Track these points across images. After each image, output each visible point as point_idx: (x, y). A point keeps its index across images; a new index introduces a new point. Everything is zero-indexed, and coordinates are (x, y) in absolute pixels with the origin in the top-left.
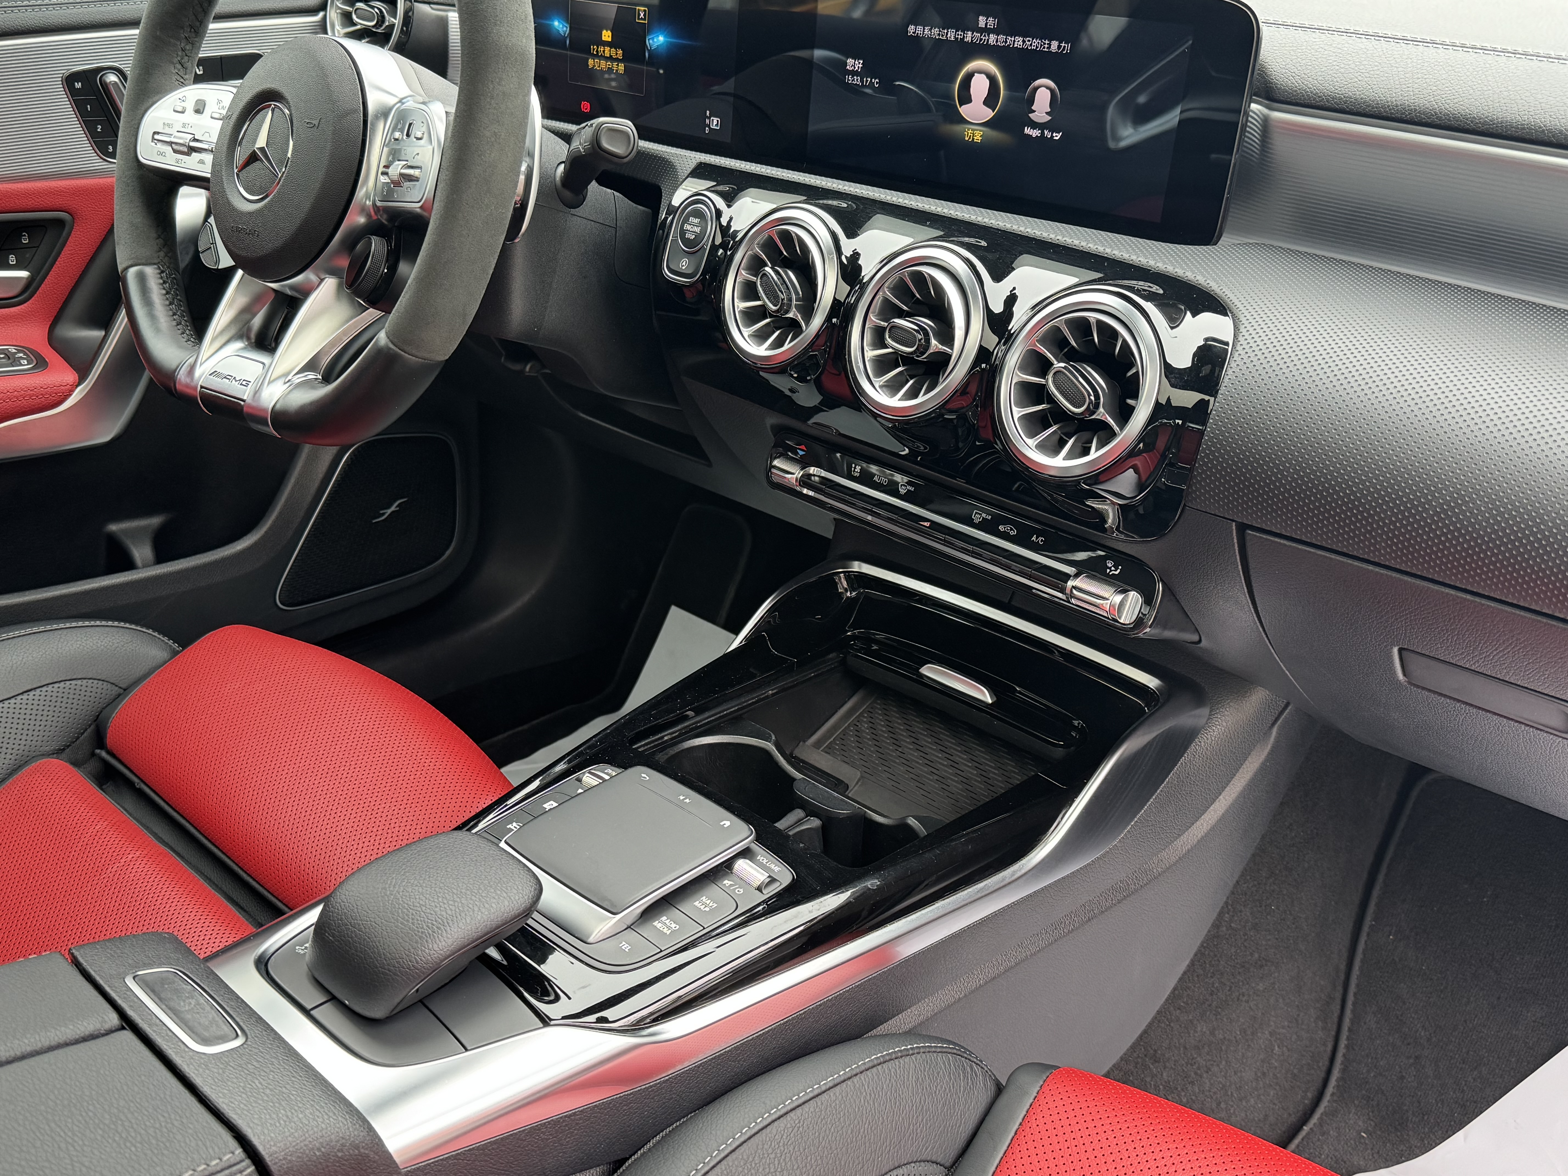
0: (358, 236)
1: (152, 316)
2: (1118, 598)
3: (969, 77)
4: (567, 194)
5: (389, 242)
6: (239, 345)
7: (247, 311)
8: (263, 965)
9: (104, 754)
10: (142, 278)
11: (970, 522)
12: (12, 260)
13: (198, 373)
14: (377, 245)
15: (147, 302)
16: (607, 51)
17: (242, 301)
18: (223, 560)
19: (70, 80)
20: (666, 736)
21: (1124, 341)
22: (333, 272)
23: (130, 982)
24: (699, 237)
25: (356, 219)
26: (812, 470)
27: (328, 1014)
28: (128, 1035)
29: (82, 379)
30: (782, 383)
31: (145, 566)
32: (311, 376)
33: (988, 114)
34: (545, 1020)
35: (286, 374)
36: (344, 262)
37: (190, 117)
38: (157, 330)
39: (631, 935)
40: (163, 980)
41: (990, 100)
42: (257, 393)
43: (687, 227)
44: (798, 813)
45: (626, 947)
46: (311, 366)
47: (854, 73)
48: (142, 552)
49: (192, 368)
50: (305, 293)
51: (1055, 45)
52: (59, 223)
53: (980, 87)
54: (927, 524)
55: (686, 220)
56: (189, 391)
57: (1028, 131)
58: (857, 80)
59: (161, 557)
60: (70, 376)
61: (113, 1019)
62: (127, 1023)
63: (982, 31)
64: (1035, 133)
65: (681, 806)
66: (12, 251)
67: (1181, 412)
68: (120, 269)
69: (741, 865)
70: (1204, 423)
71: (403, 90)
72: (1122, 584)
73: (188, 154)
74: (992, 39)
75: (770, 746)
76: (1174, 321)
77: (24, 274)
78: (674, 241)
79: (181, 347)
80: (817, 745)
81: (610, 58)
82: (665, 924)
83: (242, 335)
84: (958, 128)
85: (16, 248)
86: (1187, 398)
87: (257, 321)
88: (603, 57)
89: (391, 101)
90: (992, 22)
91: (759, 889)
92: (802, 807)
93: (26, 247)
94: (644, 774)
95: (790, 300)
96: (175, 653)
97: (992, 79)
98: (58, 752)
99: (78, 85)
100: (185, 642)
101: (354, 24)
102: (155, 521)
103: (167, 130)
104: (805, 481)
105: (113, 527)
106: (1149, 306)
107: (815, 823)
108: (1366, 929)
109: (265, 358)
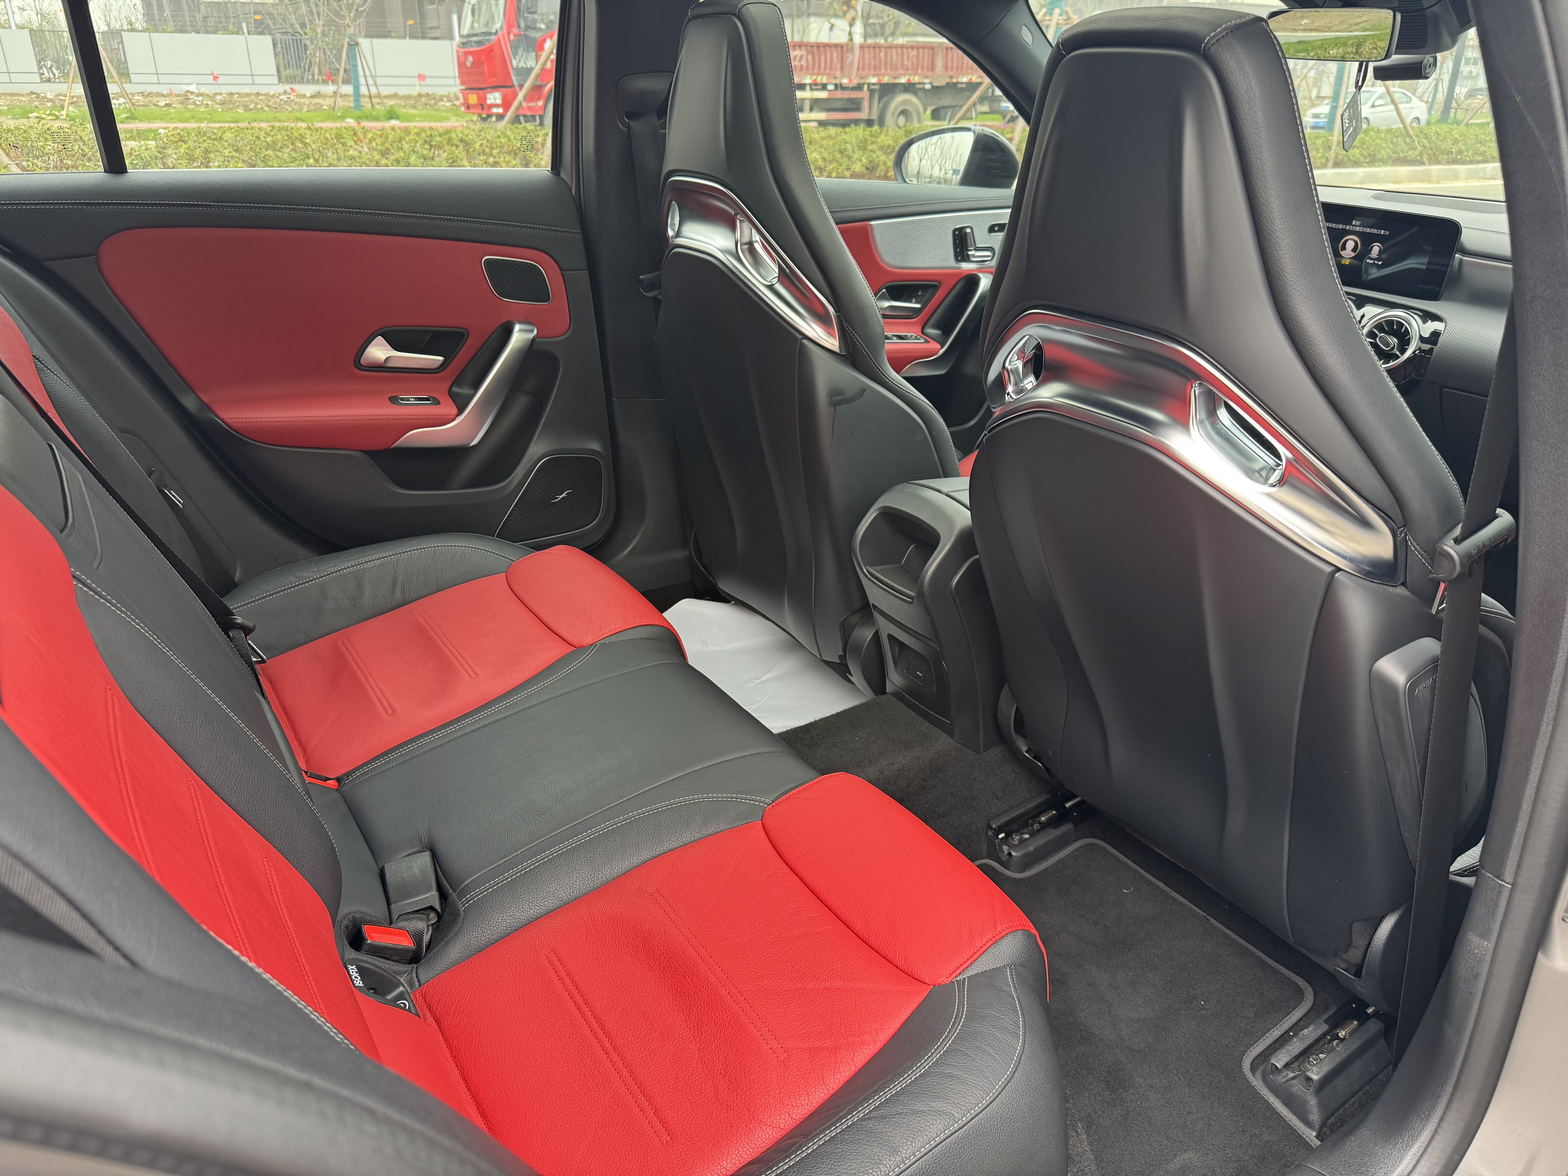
3: (1346, 241)
21: (1406, 328)
33: (1353, 254)
41: (1354, 250)
51: (1383, 232)
53: (1350, 245)
57: (1368, 261)
63: (1353, 226)
64: (1371, 262)
67: (1424, 351)
70: (1431, 355)
74: (1358, 229)
76: (1425, 322)
85: (916, 296)
86: (1427, 347)
90: (1358, 223)
93: (920, 296)
97: (1356, 242)
106: (1415, 316)
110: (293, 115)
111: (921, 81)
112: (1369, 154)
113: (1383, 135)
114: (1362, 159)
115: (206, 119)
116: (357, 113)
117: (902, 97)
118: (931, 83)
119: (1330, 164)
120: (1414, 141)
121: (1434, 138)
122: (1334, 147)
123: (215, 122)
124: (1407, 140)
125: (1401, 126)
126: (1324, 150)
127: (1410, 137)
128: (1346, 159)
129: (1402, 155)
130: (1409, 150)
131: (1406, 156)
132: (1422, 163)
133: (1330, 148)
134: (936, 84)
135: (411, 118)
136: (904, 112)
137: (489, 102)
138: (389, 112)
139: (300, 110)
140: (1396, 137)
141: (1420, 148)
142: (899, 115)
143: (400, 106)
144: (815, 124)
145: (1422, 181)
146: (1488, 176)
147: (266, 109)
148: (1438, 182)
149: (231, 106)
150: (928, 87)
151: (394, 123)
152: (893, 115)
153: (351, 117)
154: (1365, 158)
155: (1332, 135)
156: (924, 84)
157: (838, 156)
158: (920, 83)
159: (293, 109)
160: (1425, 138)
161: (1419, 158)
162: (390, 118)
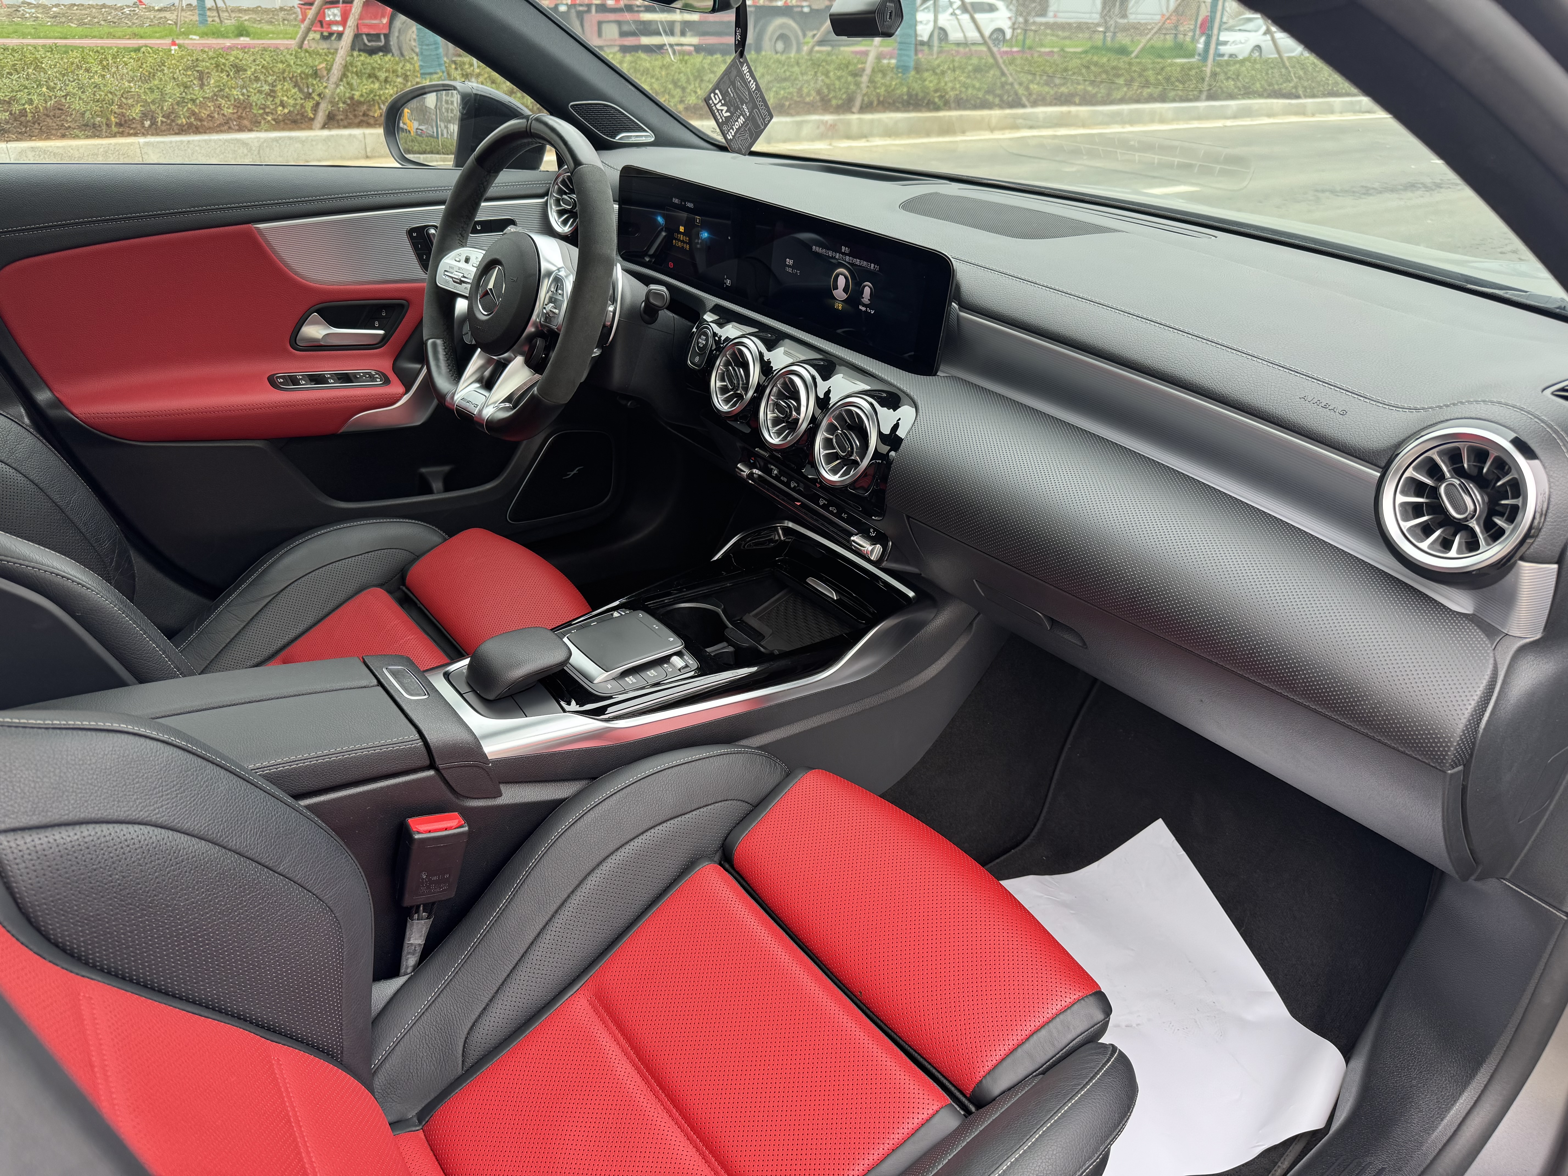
0: (532, 337)
1: (438, 366)
2: (870, 548)
3: (837, 276)
4: (646, 317)
5: (546, 341)
6: (477, 385)
7: (482, 368)
8: (447, 676)
9: (404, 588)
10: (434, 345)
11: (818, 505)
12: (377, 324)
13: (456, 398)
14: (539, 342)
15: (437, 359)
16: (681, 237)
17: (480, 362)
18: (479, 493)
19: (410, 232)
20: (666, 600)
21: (865, 421)
22: (521, 354)
23: (384, 670)
24: (705, 346)
25: (530, 329)
26: (754, 471)
27: (470, 697)
28: (380, 688)
29: (407, 391)
30: (737, 425)
31: (438, 493)
32: (507, 405)
33: (845, 296)
34: (564, 711)
35: (495, 403)
36: (526, 348)
37: (462, 265)
38: (440, 373)
39: (614, 682)
40: (398, 671)
41: (845, 290)
42: (480, 411)
43: (700, 340)
44: (725, 644)
45: (609, 686)
46: (508, 399)
47: (789, 266)
48: (437, 485)
49: (454, 394)
50: (508, 361)
51: (873, 266)
52: (402, 306)
53: (841, 281)
54: (798, 504)
55: (700, 337)
56: (451, 406)
57: (860, 307)
58: (790, 270)
59: (447, 489)
60: (401, 389)
61: (375, 682)
62: (380, 683)
63: (843, 254)
64: (863, 309)
65: (653, 630)
66: (377, 319)
68: (425, 339)
69: (675, 660)
71: (560, 264)
72: (874, 541)
73: (460, 283)
74: (847, 259)
75: (720, 611)
77: (381, 332)
78: (694, 347)
79: (450, 383)
80: (755, 616)
81: (682, 241)
82: (630, 680)
83: (479, 380)
84: (832, 301)
85: (379, 318)
87: (487, 373)
88: (679, 240)
89: (554, 268)
90: (847, 250)
91: (680, 670)
92: (727, 642)
93: (384, 318)
94: (641, 614)
95: (739, 384)
96: (445, 540)
97: (846, 278)
98: (381, 585)
99: (414, 235)
100: (451, 536)
101: (560, 206)
102: (446, 468)
103: (451, 270)
104: (751, 476)
105: (423, 470)
107: (731, 649)
108: (1066, 749)
109: (486, 393)
110: (129, 31)
111: (799, 4)
112: (1244, 87)
113: (1258, 66)
114: (1236, 90)
115: (30, 34)
116: (203, 29)
117: (779, 21)
118: (809, 6)
119: (1204, 96)
120: (1290, 72)
121: (1310, 69)
122: (1207, 79)
123: (39, 38)
124: (1283, 70)
125: (1277, 56)
126: (1197, 82)
127: (1287, 68)
128: (1220, 90)
129: (1276, 87)
130: (1284, 82)
131: (1280, 89)
132: (1298, 97)
133: (1203, 79)
134: (815, 7)
135: (264, 35)
136: (783, 37)
137: (327, 19)
138: (238, 28)
139: (141, 26)
140: (1272, 68)
141: (1295, 80)
142: (777, 39)
143: (255, 21)
144: (692, 48)
145: (1296, 114)
146: (1363, 109)
147: (102, 23)
148: (1313, 115)
149: (63, 20)
150: (806, 10)
151: (244, 40)
152: (770, 40)
153: (195, 34)
154: (1240, 90)
155: (1206, 66)
156: (802, 7)
157: (670, 86)
158: (798, 6)
159: (134, 24)
160: (1302, 69)
161: (1294, 91)
162: (240, 35)
